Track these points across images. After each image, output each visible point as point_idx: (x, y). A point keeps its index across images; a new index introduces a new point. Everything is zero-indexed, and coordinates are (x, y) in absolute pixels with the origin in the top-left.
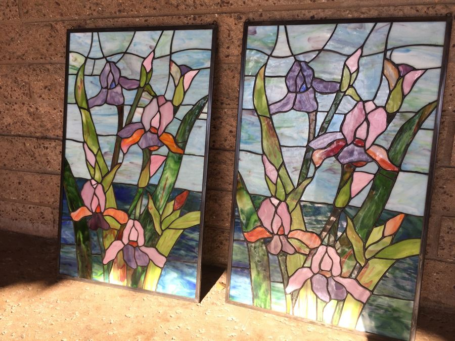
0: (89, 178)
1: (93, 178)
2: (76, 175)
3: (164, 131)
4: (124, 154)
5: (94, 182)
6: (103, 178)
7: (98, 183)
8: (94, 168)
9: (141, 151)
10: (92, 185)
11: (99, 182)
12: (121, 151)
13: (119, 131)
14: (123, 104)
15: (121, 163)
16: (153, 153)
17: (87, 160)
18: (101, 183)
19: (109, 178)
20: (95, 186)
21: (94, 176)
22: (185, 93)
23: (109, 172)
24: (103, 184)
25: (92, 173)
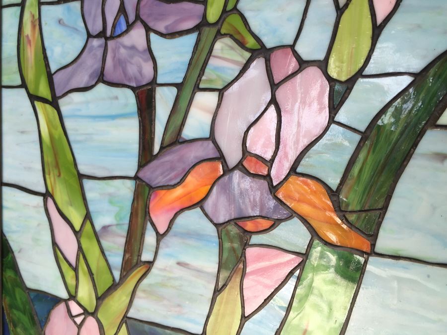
0: (64, 295)
1: (73, 297)
2: (30, 284)
3: (293, 170)
4: (160, 237)
5: (75, 309)
6: (100, 299)
7: (86, 312)
8: (76, 270)
9: (211, 230)
10: (72, 317)
11: (91, 310)
12: (149, 225)
13: (141, 166)
14: (154, 83)
15: (150, 264)
16: (255, 239)
17: (55, 244)
18: (94, 314)
19: (117, 302)
20: (79, 320)
21: (76, 292)
22: (377, 30)
23: (114, 287)
24: (100, 316)
25: (71, 281)
